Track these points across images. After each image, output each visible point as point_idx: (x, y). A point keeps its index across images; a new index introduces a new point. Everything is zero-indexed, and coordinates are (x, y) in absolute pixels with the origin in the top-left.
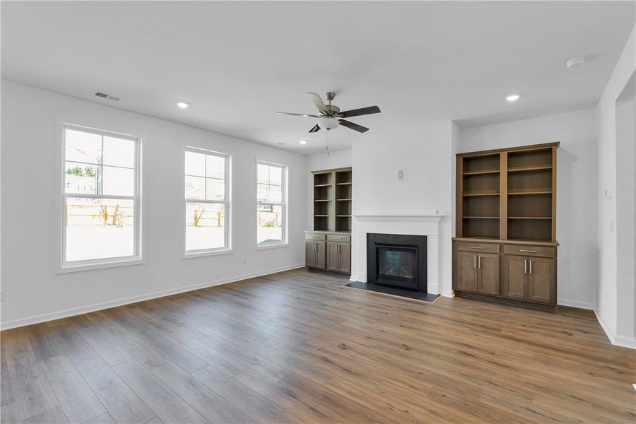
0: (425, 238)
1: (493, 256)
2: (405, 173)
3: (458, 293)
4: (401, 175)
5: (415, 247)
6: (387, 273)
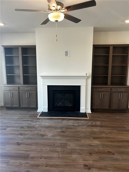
1: (108, 93)
2: (69, 52)
4: (67, 53)
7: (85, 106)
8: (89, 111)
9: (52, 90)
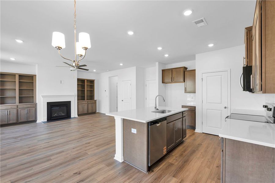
0: (70, 102)
1: (86, 104)
2: (63, 81)
3: (78, 115)
5: (67, 105)
6: (54, 116)
7: (74, 113)
8: (77, 116)
9: (51, 106)
